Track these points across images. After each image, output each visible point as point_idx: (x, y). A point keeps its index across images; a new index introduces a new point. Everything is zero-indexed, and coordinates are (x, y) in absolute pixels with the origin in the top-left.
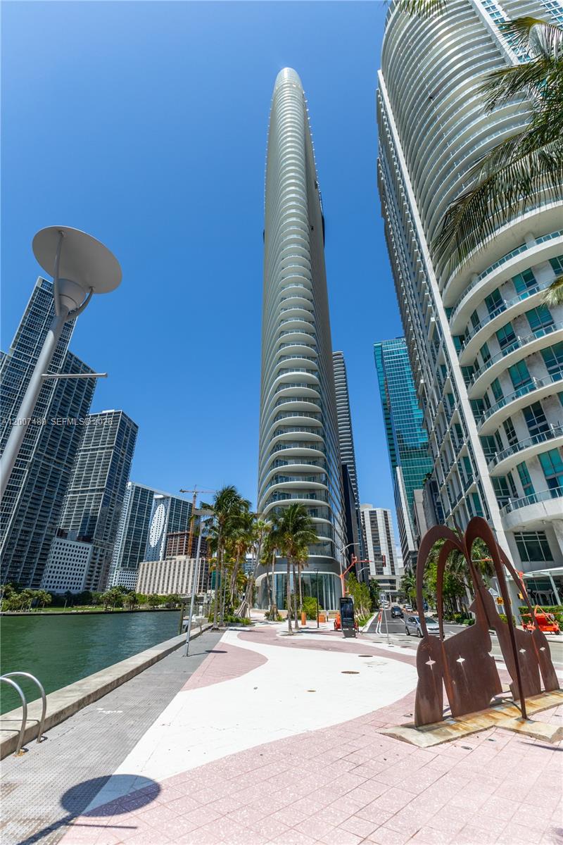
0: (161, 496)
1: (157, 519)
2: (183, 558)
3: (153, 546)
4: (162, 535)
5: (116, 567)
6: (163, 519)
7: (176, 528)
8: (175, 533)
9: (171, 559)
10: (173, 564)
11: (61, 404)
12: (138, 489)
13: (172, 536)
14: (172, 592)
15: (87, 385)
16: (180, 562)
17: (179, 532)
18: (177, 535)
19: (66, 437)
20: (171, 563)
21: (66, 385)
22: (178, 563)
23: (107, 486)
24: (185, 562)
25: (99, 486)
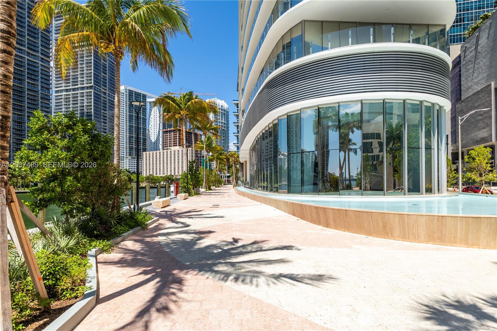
0: (154, 100)
1: (153, 119)
2: (177, 148)
3: (153, 141)
4: (159, 132)
5: (125, 156)
6: (158, 118)
7: (170, 126)
8: (168, 129)
9: (167, 149)
10: (169, 152)
12: (131, 92)
13: (167, 131)
14: (167, 173)
16: (175, 151)
17: (172, 129)
18: (170, 131)
20: (167, 152)
22: (173, 152)
23: (94, 84)
24: (178, 151)
25: (87, 83)
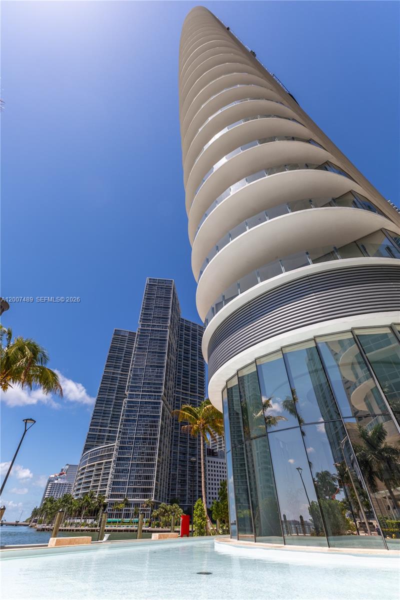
11: (184, 353)
15: (198, 336)
19: (193, 375)
21: (184, 340)
